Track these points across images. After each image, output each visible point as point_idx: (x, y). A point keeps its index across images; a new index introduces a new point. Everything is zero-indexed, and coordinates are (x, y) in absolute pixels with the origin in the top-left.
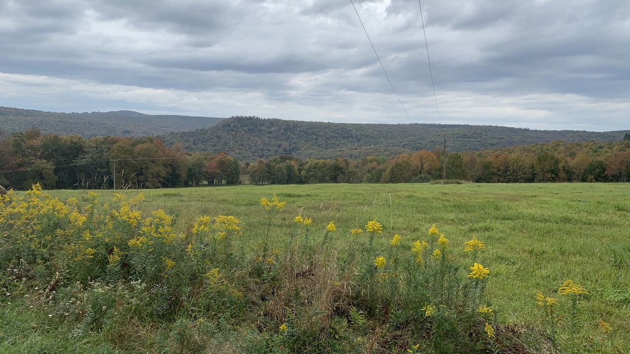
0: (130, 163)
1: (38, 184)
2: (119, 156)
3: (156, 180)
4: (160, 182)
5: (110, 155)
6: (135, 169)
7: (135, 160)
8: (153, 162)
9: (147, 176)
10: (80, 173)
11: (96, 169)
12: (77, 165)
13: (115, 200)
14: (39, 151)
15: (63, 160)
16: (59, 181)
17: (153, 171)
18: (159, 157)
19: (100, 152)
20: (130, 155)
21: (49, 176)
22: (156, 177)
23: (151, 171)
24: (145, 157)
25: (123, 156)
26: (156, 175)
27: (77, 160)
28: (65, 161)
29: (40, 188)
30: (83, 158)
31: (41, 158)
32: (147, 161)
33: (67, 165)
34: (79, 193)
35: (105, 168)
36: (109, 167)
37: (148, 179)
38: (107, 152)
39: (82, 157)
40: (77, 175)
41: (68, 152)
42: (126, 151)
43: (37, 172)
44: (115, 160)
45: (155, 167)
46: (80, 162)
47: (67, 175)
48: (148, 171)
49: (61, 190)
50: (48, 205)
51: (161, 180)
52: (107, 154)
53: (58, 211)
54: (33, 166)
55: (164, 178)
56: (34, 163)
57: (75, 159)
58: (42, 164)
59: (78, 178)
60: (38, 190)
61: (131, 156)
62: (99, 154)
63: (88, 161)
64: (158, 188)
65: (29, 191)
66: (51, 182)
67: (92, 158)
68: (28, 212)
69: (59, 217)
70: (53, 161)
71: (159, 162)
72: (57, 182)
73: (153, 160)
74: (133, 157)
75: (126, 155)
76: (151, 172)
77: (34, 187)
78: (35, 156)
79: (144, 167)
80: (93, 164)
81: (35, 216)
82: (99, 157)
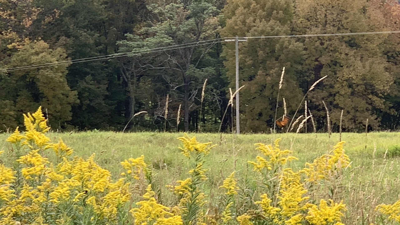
0: (282, 48)
1: (39, 113)
2: (250, 28)
3: (362, 104)
4: (376, 110)
5: (222, 24)
6: (300, 67)
7: (298, 40)
8: (352, 43)
9: (333, 91)
10: (138, 80)
11: (183, 66)
12: (129, 55)
13: (261, 165)
14: (29, 14)
15: (91, 41)
16: (80, 107)
17: (352, 75)
18: (372, 30)
19: (195, 14)
20: (282, 21)
21: (53, 89)
22: (363, 95)
23: (345, 73)
24: (329, 28)
25: (261, 25)
26: (361, 88)
27: (131, 40)
28: (97, 44)
29: (43, 124)
30: (147, 35)
31: (33, 36)
32: (336, 43)
33: (102, 57)
34: (138, 142)
35: (208, 64)
36: (221, 62)
37: (338, 100)
38: (215, 14)
39: (143, 30)
40: (131, 88)
41: (104, 16)
42: (273, 9)
43: (24, 77)
44: (237, 39)
45: (359, 64)
46: (139, 47)
47: (103, 87)
48: (339, 74)
49: (89, 133)
50: (70, 176)
51: (379, 102)
52: (214, 20)
53: (100, 195)
54: (14, 58)
55: (387, 97)
56: (15, 50)
57: (125, 38)
58: (37, 54)
59: (133, 96)
60: (39, 129)
61: (286, 27)
62: (192, 21)
63: (160, 44)
64: (370, 129)
65: (16, 134)
66: (59, 107)
67: (172, 34)
68: (18, 193)
69: (101, 215)
70: (65, 46)
71: (370, 46)
72: (76, 109)
73: (353, 38)
74: (293, 30)
75: (272, 22)
76: (346, 76)
77: (27, 120)
78: (19, 29)
79: (324, 60)
80: (174, 53)
81: (36, 207)
82: (191, 31)
